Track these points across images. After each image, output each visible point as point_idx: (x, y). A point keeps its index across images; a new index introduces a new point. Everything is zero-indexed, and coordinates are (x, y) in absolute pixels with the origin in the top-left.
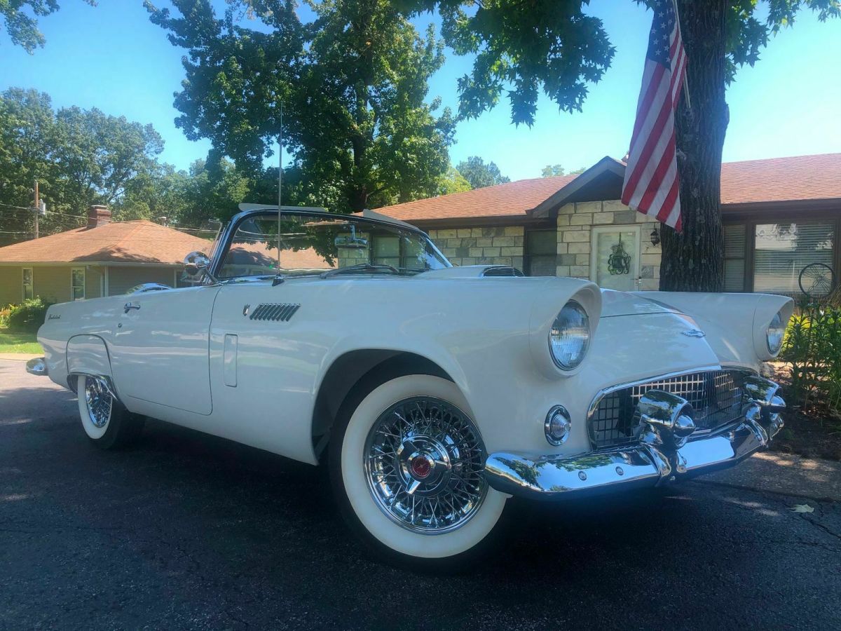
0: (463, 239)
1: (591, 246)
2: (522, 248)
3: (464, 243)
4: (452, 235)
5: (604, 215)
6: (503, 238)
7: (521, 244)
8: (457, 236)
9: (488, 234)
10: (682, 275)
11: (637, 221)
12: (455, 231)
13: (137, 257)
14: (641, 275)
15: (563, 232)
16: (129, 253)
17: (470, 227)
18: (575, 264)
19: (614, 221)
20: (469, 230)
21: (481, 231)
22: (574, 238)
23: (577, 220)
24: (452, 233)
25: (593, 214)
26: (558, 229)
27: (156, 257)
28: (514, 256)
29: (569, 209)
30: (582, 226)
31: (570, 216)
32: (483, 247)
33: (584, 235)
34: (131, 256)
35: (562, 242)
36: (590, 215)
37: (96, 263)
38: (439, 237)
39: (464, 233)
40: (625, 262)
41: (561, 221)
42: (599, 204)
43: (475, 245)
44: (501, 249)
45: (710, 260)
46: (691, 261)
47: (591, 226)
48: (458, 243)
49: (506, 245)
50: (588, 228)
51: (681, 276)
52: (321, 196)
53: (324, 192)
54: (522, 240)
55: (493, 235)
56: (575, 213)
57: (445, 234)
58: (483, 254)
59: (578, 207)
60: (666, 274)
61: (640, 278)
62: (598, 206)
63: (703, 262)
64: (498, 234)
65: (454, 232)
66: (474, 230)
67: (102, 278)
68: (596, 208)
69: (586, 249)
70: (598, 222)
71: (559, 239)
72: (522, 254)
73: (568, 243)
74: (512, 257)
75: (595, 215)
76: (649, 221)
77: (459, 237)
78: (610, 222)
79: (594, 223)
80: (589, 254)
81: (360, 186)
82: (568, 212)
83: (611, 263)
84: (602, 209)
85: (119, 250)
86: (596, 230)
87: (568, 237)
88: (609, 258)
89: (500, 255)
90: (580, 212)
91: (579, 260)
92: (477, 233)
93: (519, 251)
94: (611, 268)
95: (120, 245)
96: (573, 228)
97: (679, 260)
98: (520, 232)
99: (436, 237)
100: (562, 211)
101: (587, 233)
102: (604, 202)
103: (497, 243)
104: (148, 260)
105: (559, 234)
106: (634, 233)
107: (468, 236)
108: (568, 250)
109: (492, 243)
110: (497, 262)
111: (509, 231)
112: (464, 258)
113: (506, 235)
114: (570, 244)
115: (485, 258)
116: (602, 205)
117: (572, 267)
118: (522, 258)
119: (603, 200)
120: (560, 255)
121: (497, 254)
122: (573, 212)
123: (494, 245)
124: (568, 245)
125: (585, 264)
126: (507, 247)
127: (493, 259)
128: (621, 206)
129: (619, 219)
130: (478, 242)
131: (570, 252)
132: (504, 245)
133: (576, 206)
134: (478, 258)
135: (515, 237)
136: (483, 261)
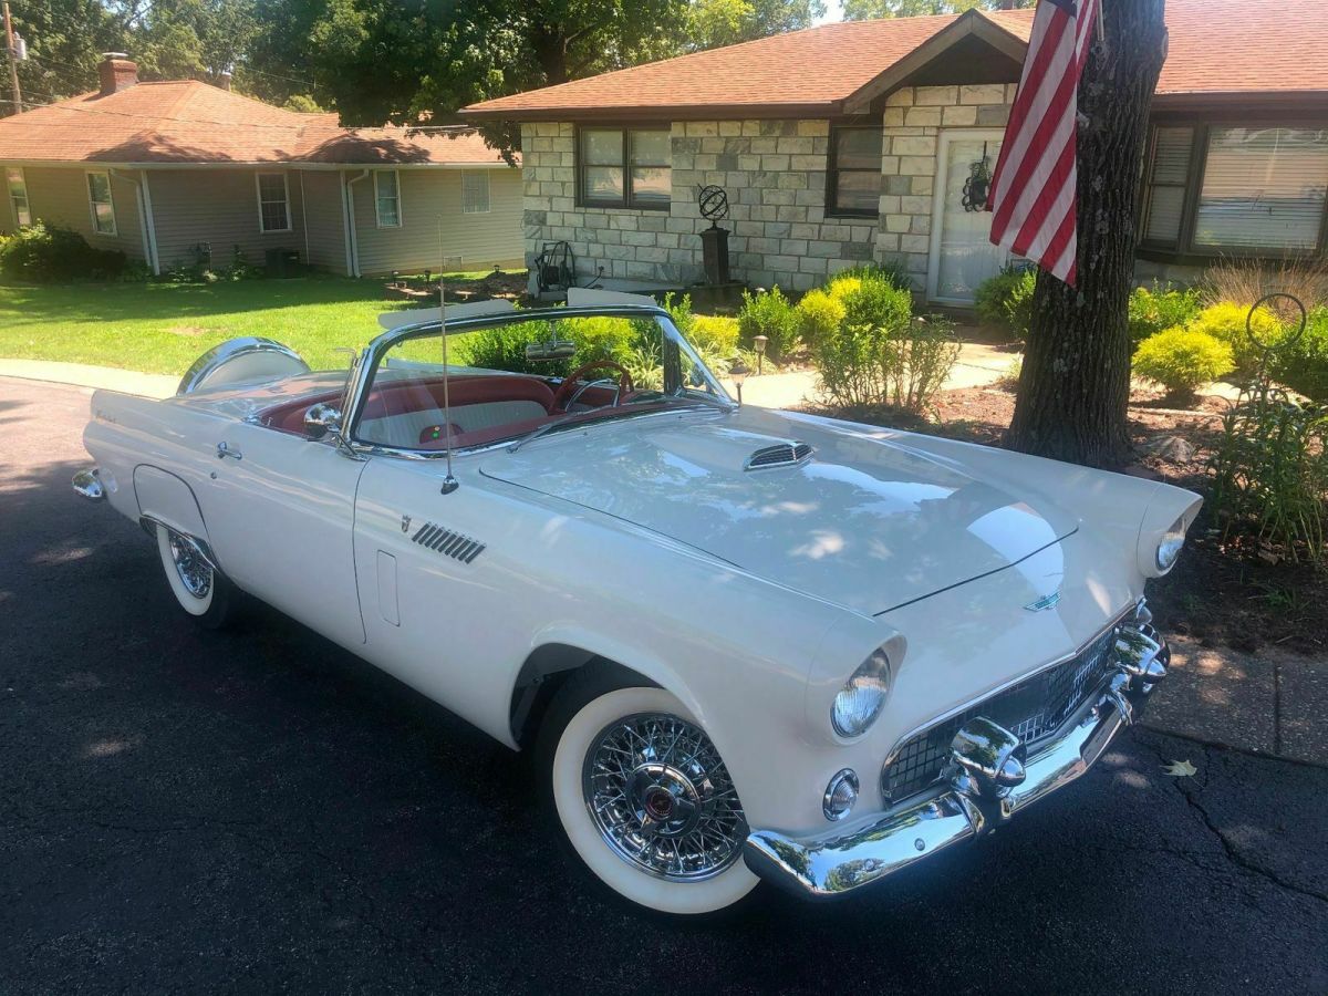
0: (728, 139)
1: (936, 163)
2: (826, 158)
3: (731, 146)
4: (708, 131)
5: (961, 110)
6: (794, 140)
7: (824, 151)
8: (719, 134)
9: (770, 130)
10: (1065, 315)
12: (714, 124)
13: (192, 153)
15: (892, 138)
16: (177, 144)
17: (741, 120)
18: (910, 194)
19: (977, 121)
20: (739, 124)
21: (758, 128)
22: (909, 149)
23: (916, 117)
24: (708, 127)
25: (943, 107)
26: (885, 132)
27: (224, 152)
28: (811, 171)
29: (904, 98)
30: (924, 127)
31: (906, 109)
32: (761, 154)
33: (926, 144)
34: (180, 150)
35: (890, 155)
36: (939, 109)
37: (125, 166)
38: (689, 134)
39: (730, 129)
40: (991, 191)
41: (891, 118)
42: (953, 90)
43: (748, 151)
44: (790, 158)
45: (1110, 292)
46: (1081, 295)
47: (938, 128)
48: (720, 146)
49: (798, 151)
50: (934, 132)
51: (1063, 318)
52: (490, 48)
53: (493, 39)
54: (826, 144)
55: (777, 133)
56: (914, 106)
57: (698, 130)
58: (761, 166)
59: (919, 94)
60: (1041, 311)
62: (952, 94)
63: (1099, 297)
64: (787, 132)
65: (713, 126)
66: (747, 123)
67: (138, 190)
68: (949, 98)
69: (928, 168)
70: (950, 123)
71: (885, 150)
72: (825, 168)
73: (900, 157)
74: (809, 172)
75: (946, 110)
77: (722, 135)
78: (971, 122)
79: (945, 123)
80: (934, 176)
81: (555, 26)
82: (903, 103)
83: (967, 192)
84: (958, 99)
85: (160, 139)
86: (946, 136)
87: (900, 147)
88: (965, 184)
89: (790, 169)
90: (921, 103)
91: (916, 187)
92: (752, 129)
93: (821, 163)
94: (968, 200)
95: (161, 129)
96: (909, 131)
97: (1062, 294)
98: (823, 129)
99: (683, 135)
100: (893, 100)
101: (931, 141)
102: (963, 88)
103: (787, 146)
104: (211, 158)
105: (886, 141)
107: (737, 133)
108: (899, 168)
109: (776, 147)
110: (784, 181)
111: (807, 129)
112: (730, 173)
113: (800, 134)
114: (904, 158)
115: (765, 173)
116: (959, 91)
117: (904, 198)
118: (824, 175)
119: (960, 84)
120: (886, 178)
121: (785, 167)
122: (911, 104)
123: (779, 151)
124: (900, 160)
125: (925, 193)
126: (800, 155)
127: (777, 174)
128: (990, 95)
129: (987, 119)
130: (752, 145)
131: (902, 173)
132: (795, 150)
133: (914, 92)
134: (753, 173)
135: (815, 137)
136: (760, 178)
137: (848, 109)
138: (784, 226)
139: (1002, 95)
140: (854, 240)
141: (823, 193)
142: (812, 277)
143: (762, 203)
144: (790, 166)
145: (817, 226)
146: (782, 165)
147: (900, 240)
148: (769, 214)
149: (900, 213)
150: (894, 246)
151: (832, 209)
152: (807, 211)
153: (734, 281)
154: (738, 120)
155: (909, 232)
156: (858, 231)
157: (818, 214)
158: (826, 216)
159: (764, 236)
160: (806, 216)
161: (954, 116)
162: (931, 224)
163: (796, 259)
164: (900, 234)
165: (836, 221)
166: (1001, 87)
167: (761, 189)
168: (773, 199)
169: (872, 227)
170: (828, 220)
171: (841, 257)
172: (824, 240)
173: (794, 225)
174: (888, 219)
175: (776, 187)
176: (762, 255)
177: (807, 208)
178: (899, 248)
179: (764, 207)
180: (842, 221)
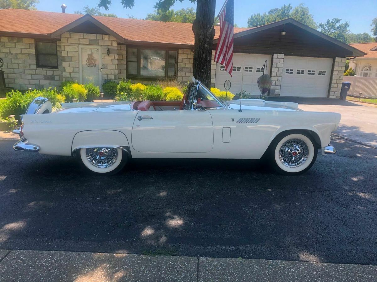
1: (79, 53)
2: (35, 50)
5: (84, 40)
6: (22, 44)
7: (34, 48)
9: (12, 40)
11: (100, 44)
14: (102, 68)
15: (64, 46)
18: (72, 62)
19: (89, 43)
21: (7, 39)
22: (70, 49)
23: (70, 41)
25: (79, 39)
26: (62, 44)
29: (67, 35)
30: (74, 44)
31: (68, 38)
32: (10, 48)
33: (75, 48)
35: (64, 50)
36: (78, 39)
40: (94, 62)
41: (63, 40)
44: (21, 50)
47: (78, 44)
54: (34, 46)
55: (15, 41)
56: (70, 37)
58: (10, 51)
59: (72, 35)
61: (102, 69)
62: (81, 35)
64: (18, 41)
66: (3, 37)
69: (76, 55)
70: (82, 43)
71: (62, 49)
72: (35, 53)
73: (68, 51)
74: (29, 54)
75: (80, 39)
76: (105, 45)
78: (88, 43)
79: (80, 43)
80: (78, 57)
82: (67, 37)
83: (88, 62)
84: (83, 37)
86: (81, 46)
87: (67, 48)
88: (86, 59)
90: (73, 37)
91: (73, 59)
92: (5, 39)
93: (33, 51)
94: (88, 64)
96: (69, 44)
98: (32, 41)
100: (64, 35)
101: (77, 47)
102: (84, 34)
103: (19, 46)
106: (98, 49)
109: (15, 45)
110: (20, 56)
111: (25, 40)
113: (24, 42)
115: (12, 54)
116: (83, 35)
117: (70, 63)
118: (35, 55)
119: (84, 33)
120: (64, 57)
122: (69, 37)
123: (16, 47)
124: (68, 53)
125: (76, 61)
126: (25, 48)
127: (17, 54)
128: (92, 36)
129: (92, 43)
130: (6, 45)
131: (69, 56)
132: (23, 47)
133: (70, 34)
134: (7, 53)
135: (29, 44)
136: (10, 55)
137: (52, 36)
138: (22, 70)
139: (95, 37)
140: (48, 74)
141: (35, 61)
142: (34, 86)
143: (12, 63)
144: (21, 52)
145: (34, 71)
146: (19, 51)
147: (70, 74)
148: (15, 66)
149: (69, 67)
150: (69, 76)
151: (39, 65)
153: (7, 87)
155: (73, 72)
156: (49, 72)
157: (34, 67)
158: (37, 67)
159: (14, 73)
160: (30, 67)
161: (82, 41)
162: (79, 70)
163: (28, 80)
164: (70, 73)
165: (41, 69)
166: (95, 35)
167: (11, 58)
168: (16, 62)
169: (54, 71)
170: (37, 69)
171: (44, 80)
172: (37, 75)
173: (25, 70)
174: (66, 68)
175: (17, 58)
176: (14, 79)
177: (30, 65)
178: (70, 76)
179: (13, 64)
180: (43, 69)
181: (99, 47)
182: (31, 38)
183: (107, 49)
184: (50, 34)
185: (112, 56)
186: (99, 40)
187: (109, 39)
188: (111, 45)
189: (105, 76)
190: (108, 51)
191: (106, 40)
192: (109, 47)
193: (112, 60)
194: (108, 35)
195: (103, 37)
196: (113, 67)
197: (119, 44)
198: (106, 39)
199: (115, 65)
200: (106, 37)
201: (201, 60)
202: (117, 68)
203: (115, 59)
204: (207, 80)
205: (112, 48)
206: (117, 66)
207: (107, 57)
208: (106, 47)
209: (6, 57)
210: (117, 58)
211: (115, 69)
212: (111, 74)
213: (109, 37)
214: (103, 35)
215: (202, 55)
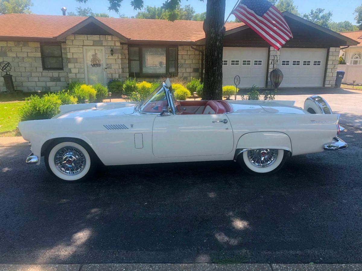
0: (2, 47)
1: (83, 55)
2: (40, 53)
3: (4, 49)
5: (88, 41)
6: (28, 48)
7: (39, 51)
9: (18, 45)
11: (103, 45)
15: (69, 48)
17: (7, 41)
18: (77, 63)
19: (93, 44)
20: (6, 42)
21: (13, 44)
22: (75, 51)
23: (75, 42)
25: (83, 40)
26: (67, 46)
28: (36, 57)
29: (72, 37)
30: (79, 45)
31: (73, 40)
32: (16, 52)
33: (80, 50)
35: (70, 52)
36: (82, 41)
39: (2, 44)
40: (98, 62)
41: (68, 42)
42: (86, 36)
43: (11, 51)
44: (27, 53)
47: (83, 45)
49: (30, 51)
54: (40, 49)
55: (21, 45)
58: (17, 55)
61: (106, 68)
64: (24, 46)
66: (9, 42)
68: (85, 38)
69: (81, 56)
70: (86, 44)
71: (68, 51)
72: (41, 56)
73: (73, 53)
75: (84, 41)
76: (108, 45)
78: (92, 44)
79: (84, 44)
80: (83, 58)
82: (71, 39)
83: (92, 62)
84: (87, 38)
86: (85, 48)
87: (73, 50)
88: (91, 60)
90: (77, 39)
91: (79, 61)
92: (11, 44)
93: (39, 55)
94: (93, 64)
96: (75, 46)
98: (37, 45)
100: (69, 38)
102: (88, 36)
103: (25, 49)
106: (102, 50)
107: (6, 45)
108: (73, 56)
109: (22, 49)
110: (26, 60)
111: (31, 44)
112: (4, 57)
113: (29, 46)
114: (74, 54)
115: (19, 58)
116: (87, 37)
117: (76, 64)
118: (41, 58)
119: (87, 34)
120: (69, 58)
121: (26, 56)
122: (74, 39)
123: (23, 51)
124: (73, 54)
125: (81, 62)
126: (31, 52)
127: (23, 58)
128: (96, 38)
129: (96, 44)
130: (12, 49)
131: (74, 57)
132: (29, 51)
133: (75, 36)
134: (14, 57)
135: (35, 47)
136: (17, 59)
137: (58, 40)
138: (29, 73)
139: (99, 38)
140: (54, 76)
141: (41, 63)
143: (19, 66)
144: (28, 55)
145: (41, 73)
146: (25, 55)
148: (23, 70)
149: (75, 68)
150: (74, 77)
151: (44, 68)
152: (36, 69)
153: (16, 91)
154: (5, 41)
155: (79, 73)
156: (55, 74)
157: (41, 69)
158: (43, 70)
159: (22, 76)
160: (36, 70)
161: (86, 43)
162: (84, 70)
163: (35, 83)
164: (76, 74)
165: (47, 71)
166: (98, 36)
167: (18, 62)
168: (23, 65)
169: (59, 72)
170: (44, 71)
171: (50, 81)
172: (44, 77)
173: (32, 73)
174: (72, 70)
175: (24, 62)
176: (22, 82)
177: (36, 68)
178: (76, 77)
179: (20, 68)
180: (49, 71)
181: (103, 48)
182: (37, 42)
183: (110, 50)
184: (56, 37)
185: (116, 56)
186: (102, 41)
187: (112, 39)
188: (114, 45)
189: (110, 76)
190: (112, 51)
191: (110, 41)
192: (112, 47)
193: (115, 59)
194: (111, 36)
195: (106, 38)
196: (117, 66)
197: (121, 44)
198: (109, 39)
199: (119, 64)
200: (109, 38)
201: (213, 57)
202: (120, 68)
203: (118, 58)
204: (219, 77)
205: (115, 48)
206: (120, 65)
207: (111, 57)
208: (109, 47)
209: (13, 61)
210: (120, 57)
211: (119, 69)
212: (115, 73)
213: (112, 37)
214: (106, 36)
215: (214, 53)
